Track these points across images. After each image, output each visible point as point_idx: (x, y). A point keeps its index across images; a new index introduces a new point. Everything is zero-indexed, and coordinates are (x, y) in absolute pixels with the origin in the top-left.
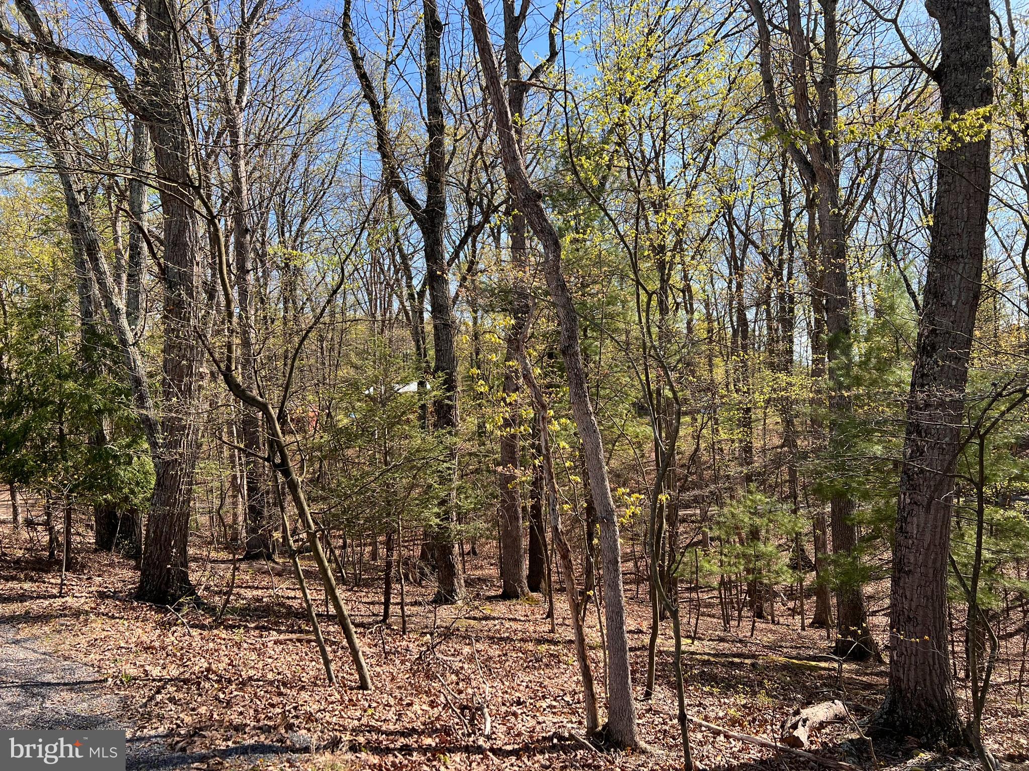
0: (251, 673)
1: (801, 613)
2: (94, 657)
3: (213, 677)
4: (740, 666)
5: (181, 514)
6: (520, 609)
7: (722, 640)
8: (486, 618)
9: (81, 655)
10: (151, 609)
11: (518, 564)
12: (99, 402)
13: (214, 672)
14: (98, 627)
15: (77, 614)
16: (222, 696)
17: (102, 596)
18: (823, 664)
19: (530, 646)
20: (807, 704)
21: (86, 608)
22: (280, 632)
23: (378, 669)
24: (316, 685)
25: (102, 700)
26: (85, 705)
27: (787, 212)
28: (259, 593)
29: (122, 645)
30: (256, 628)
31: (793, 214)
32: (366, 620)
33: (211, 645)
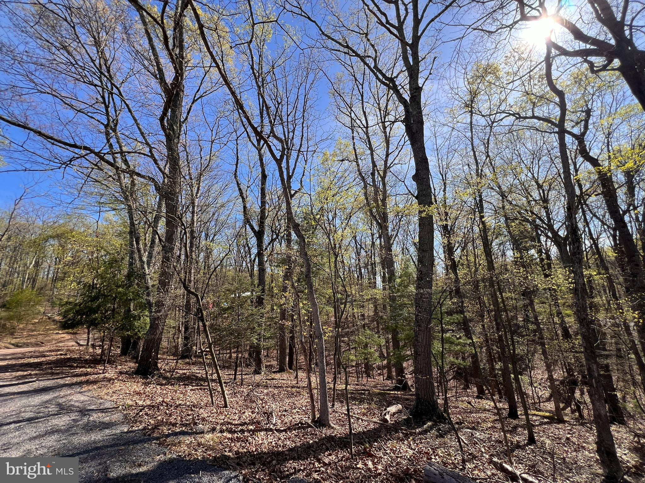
0: (180, 402)
1: (383, 375)
2: (115, 397)
3: (164, 404)
4: (364, 394)
5: (158, 339)
6: (285, 375)
7: (357, 385)
8: (273, 379)
9: (109, 397)
10: (141, 378)
11: (285, 358)
12: (131, 296)
13: (165, 402)
14: (118, 385)
15: (109, 380)
16: (168, 412)
17: (121, 373)
18: (392, 392)
19: (289, 389)
20: (388, 407)
21: (113, 377)
22: (193, 386)
23: (231, 400)
24: (207, 406)
25: (116, 416)
26: (108, 418)
27: (373, 239)
28: (185, 371)
29: (128, 392)
30: (183, 385)
31: (375, 240)
32: (227, 381)
33: (165, 392)
